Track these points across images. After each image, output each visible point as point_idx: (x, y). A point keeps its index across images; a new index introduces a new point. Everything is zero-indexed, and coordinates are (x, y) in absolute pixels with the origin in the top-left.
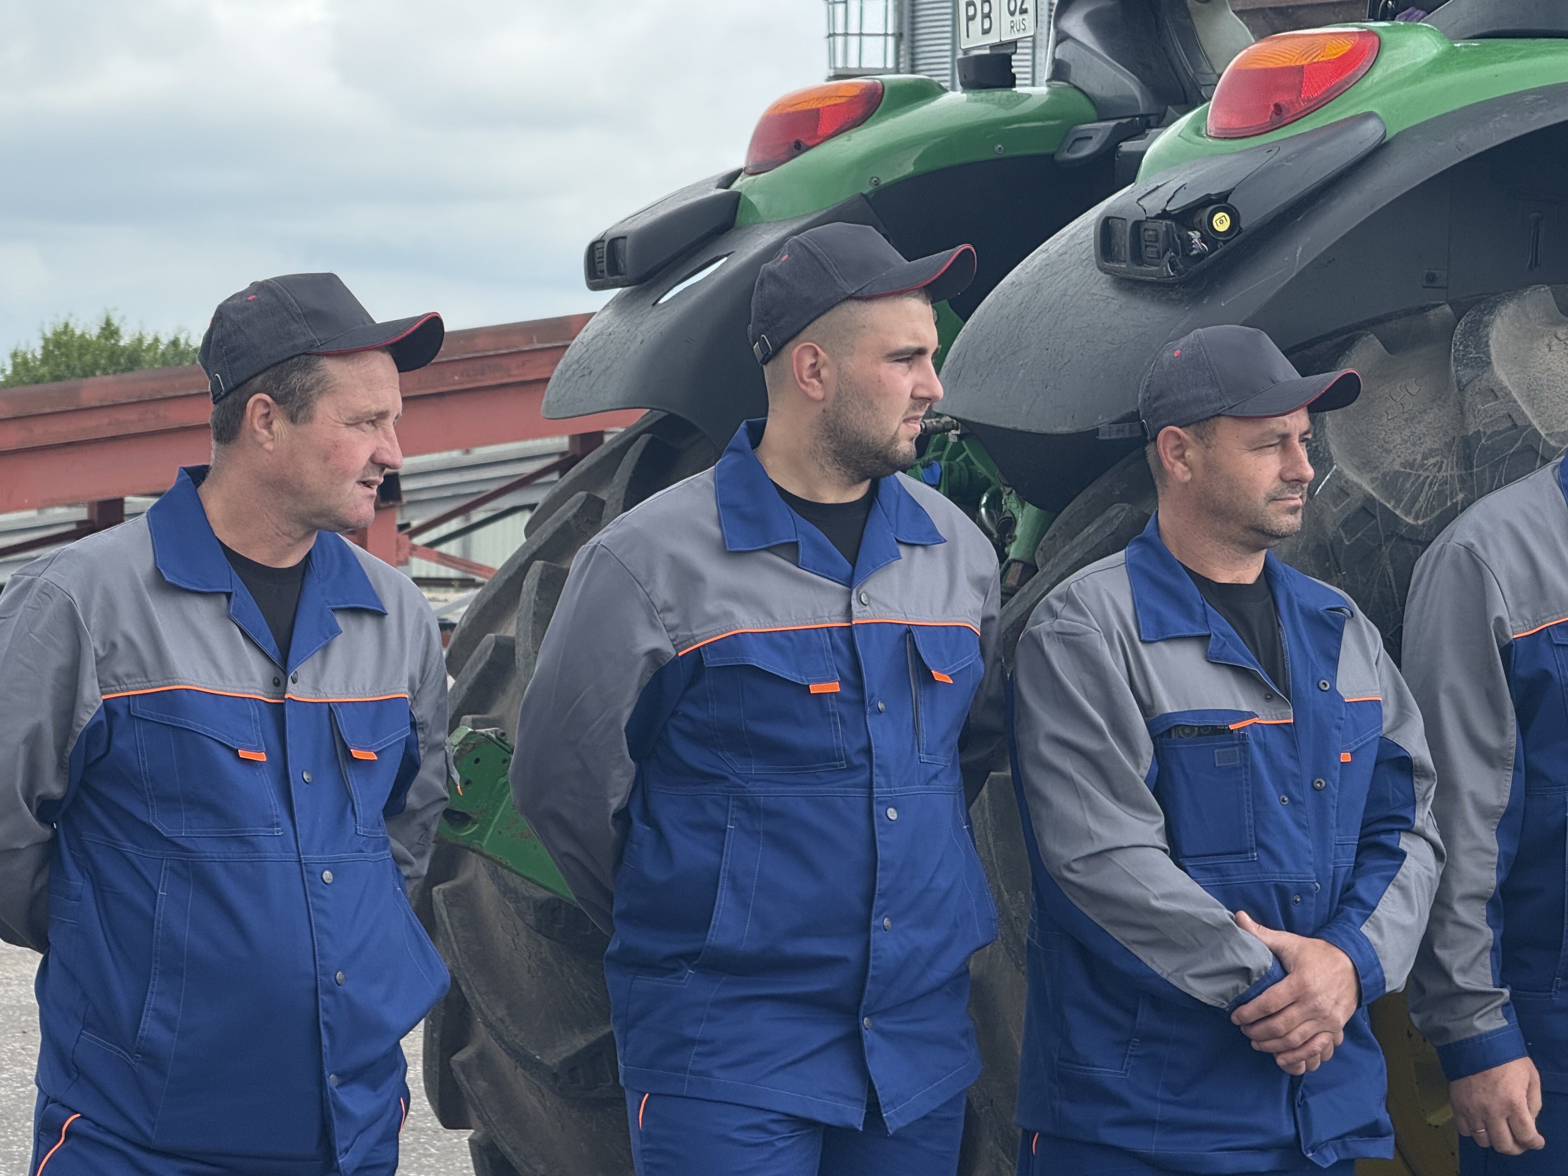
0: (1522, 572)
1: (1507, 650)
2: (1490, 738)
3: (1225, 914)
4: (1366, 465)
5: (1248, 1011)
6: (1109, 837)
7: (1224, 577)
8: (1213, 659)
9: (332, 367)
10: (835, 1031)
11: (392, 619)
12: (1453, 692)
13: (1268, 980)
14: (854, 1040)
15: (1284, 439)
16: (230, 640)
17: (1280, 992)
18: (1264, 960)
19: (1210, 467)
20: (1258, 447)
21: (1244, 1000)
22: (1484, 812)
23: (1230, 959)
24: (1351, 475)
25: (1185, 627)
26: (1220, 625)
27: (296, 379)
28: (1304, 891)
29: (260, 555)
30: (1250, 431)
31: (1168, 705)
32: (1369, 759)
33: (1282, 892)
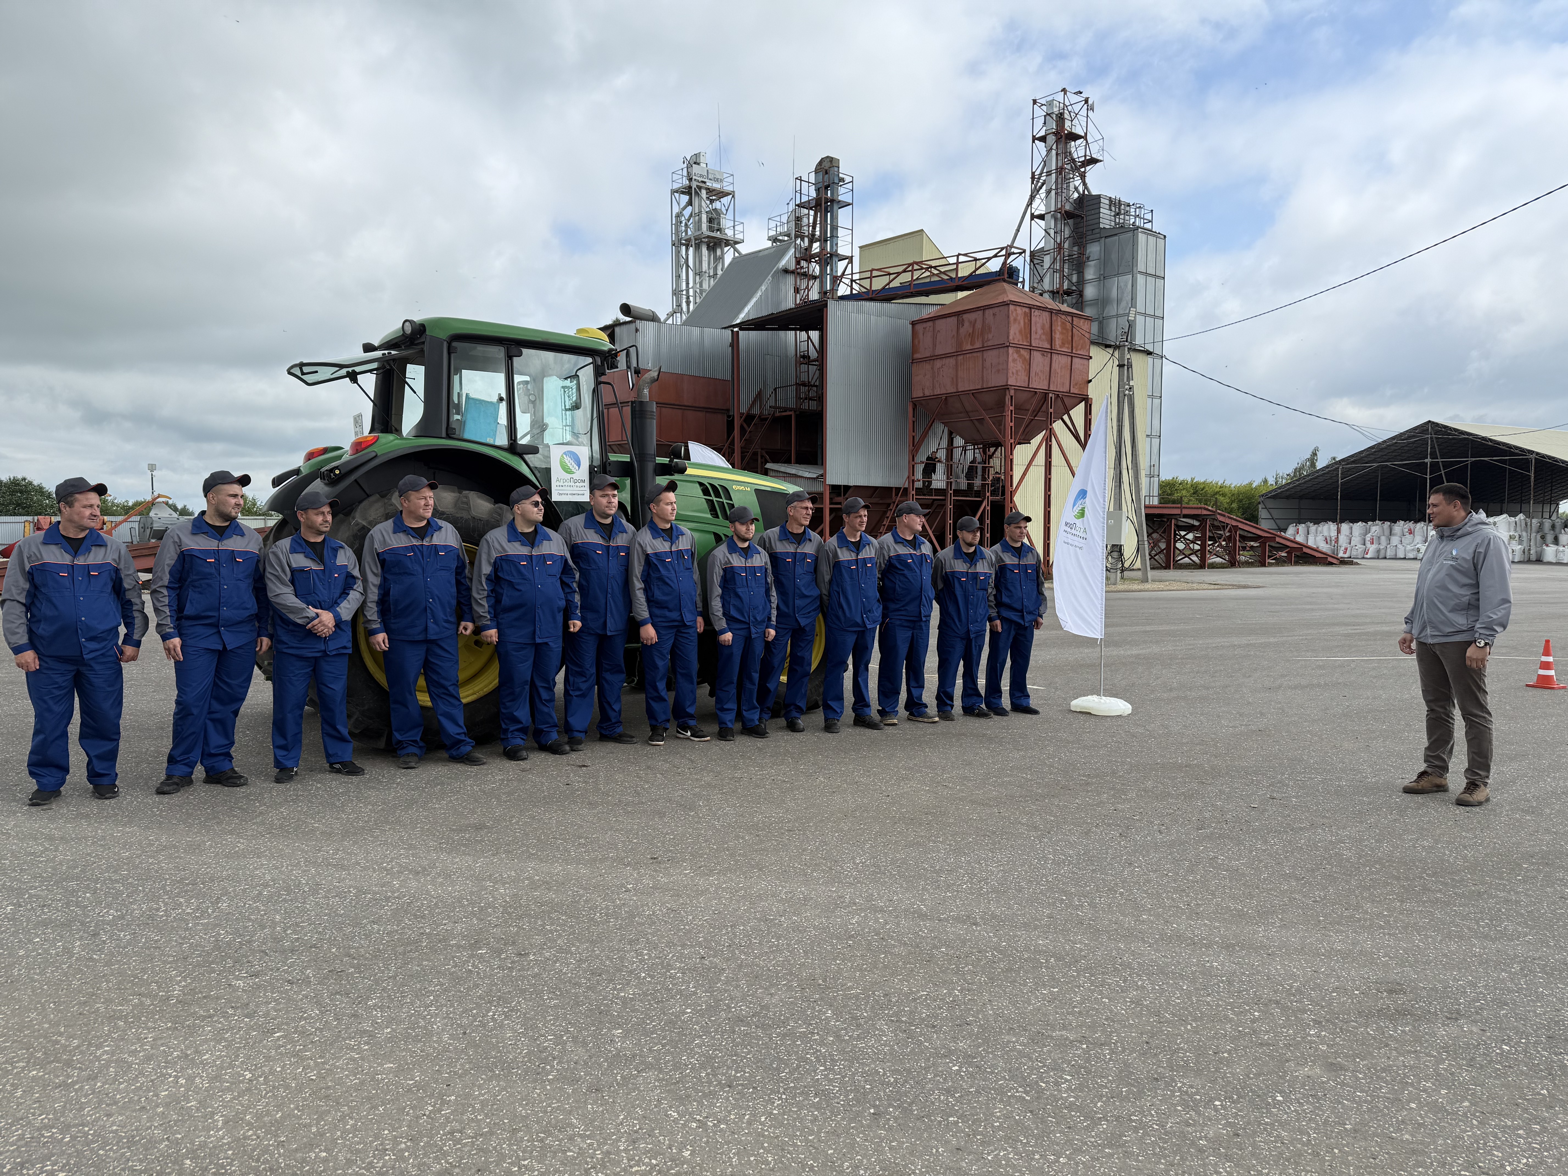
0: (382, 539)
1: (378, 554)
2: (375, 571)
3: (304, 606)
4: (365, 519)
5: (310, 625)
6: (279, 592)
7: (312, 541)
8: (306, 557)
9: (77, 496)
10: (215, 630)
11: (109, 547)
12: (368, 562)
13: (314, 619)
14: (219, 632)
15: (323, 513)
16: (61, 553)
17: (316, 622)
18: (314, 615)
19: (307, 519)
20: (317, 514)
21: (309, 623)
22: (374, 585)
23: (304, 615)
24: (360, 521)
25: (301, 550)
26: (309, 549)
27: (69, 499)
28: (325, 601)
29: (71, 536)
30: (315, 511)
31: (294, 565)
32: (343, 576)
33: (319, 602)
